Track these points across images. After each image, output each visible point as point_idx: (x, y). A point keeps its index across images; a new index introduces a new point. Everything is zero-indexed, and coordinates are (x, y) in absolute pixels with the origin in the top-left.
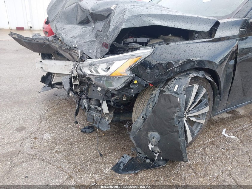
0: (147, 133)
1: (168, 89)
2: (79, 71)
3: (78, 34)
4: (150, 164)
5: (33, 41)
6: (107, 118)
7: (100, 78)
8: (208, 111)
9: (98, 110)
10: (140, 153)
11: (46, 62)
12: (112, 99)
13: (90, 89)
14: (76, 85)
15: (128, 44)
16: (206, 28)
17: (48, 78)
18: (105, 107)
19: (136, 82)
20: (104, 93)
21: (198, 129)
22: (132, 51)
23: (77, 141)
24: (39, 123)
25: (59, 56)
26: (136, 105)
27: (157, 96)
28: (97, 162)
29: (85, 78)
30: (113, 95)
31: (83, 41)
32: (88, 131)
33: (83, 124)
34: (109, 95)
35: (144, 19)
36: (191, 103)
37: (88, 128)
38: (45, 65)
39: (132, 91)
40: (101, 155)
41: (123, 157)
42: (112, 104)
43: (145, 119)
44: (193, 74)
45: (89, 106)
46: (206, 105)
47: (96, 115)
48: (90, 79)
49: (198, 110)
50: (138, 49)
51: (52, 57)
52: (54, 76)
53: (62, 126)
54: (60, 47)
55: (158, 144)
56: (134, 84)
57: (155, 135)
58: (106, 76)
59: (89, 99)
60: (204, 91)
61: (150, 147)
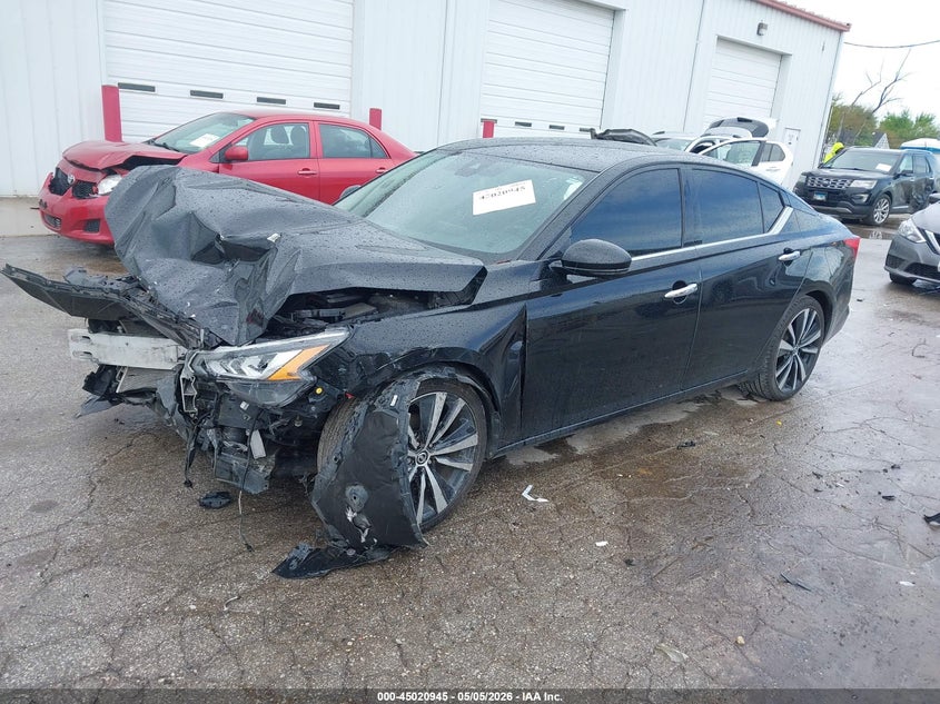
0: (344, 490)
1: (381, 402)
2: (200, 369)
3: (193, 285)
4: (354, 557)
5: (74, 291)
6: (262, 468)
7: (247, 384)
8: (476, 444)
9: (241, 451)
10: (336, 540)
11: (102, 339)
12: (272, 427)
13: (222, 407)
14: (189, 398)
15: (303, 320)
16: (459, 285)
17: (103, 379)
18: (257, 445)
19: (319, 391)
20: (255, 413)
21: (460, 484)
22: (311, 333)
23: (192, 525)
24: (90, 490)
25: (139, 327)
26: (323, 435)
27: (362, 417)
28: (240, 562)
29: (211, 384)
30: (275, 418)
31: (206, 304)
32: (216, 503)
33: (201, 489)
34: (266, 417)
35: (333, 276)
36: (433, 429)
37: (216, 497)
38: (99, 345)
39: (313, 408)
40: (249, 547)
41: (297, 548)
42: (272, 436)
43: (339, 463)
44: (429, 375)
45: (221, 444)
46: (471, 431)
47: (236, 462)
48: (223, 386)
49: (454, 443)
50: (322, 330)
51: (119, 328)
52: (122, 374)
53: (151, 495)
54: (152, 313)
55: (364, 510)
56: (315, 395)
57: (358, 493)
58: (259, 380)
59: (221, 428)
60: (461, 404)
61: (350, 515)
